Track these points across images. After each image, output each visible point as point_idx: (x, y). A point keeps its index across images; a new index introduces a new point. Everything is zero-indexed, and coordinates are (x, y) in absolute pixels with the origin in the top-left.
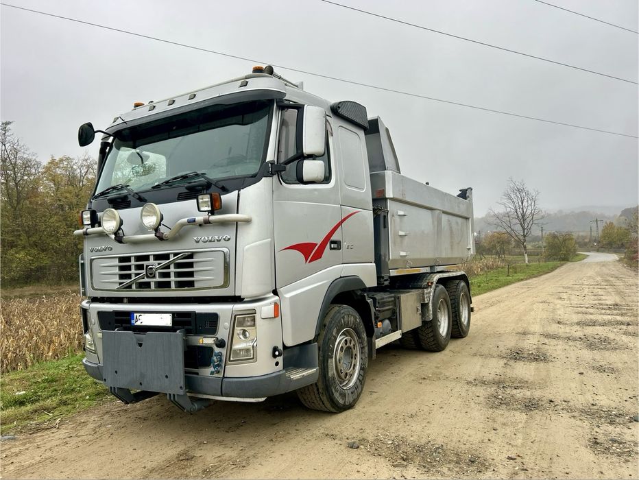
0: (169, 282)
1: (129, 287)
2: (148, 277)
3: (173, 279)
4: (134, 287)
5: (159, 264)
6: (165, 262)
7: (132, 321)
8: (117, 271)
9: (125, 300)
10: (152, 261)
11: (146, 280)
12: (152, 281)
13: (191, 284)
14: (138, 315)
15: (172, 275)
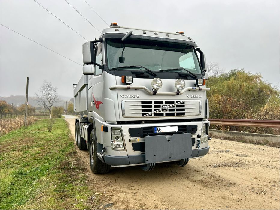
0: (174, 113)
1: (151, 115)
2: (163, 111)
3: (175, 112)
4: (153, 115)
5: (169, 105)
6: (172, 105)
7: (155, 131)
8: (140, 108)
9: (143, 122)
10: (164, 104)
11: (161, 112)
12: (164, 113)
13: (183, 114)
14: (159, 128)
15: (175, 110)
